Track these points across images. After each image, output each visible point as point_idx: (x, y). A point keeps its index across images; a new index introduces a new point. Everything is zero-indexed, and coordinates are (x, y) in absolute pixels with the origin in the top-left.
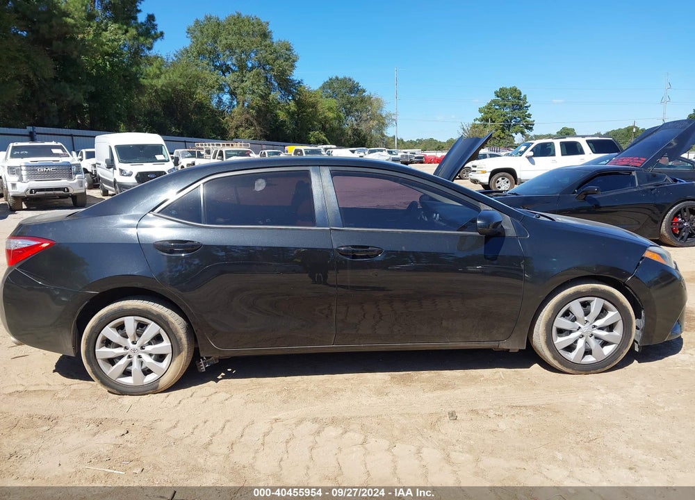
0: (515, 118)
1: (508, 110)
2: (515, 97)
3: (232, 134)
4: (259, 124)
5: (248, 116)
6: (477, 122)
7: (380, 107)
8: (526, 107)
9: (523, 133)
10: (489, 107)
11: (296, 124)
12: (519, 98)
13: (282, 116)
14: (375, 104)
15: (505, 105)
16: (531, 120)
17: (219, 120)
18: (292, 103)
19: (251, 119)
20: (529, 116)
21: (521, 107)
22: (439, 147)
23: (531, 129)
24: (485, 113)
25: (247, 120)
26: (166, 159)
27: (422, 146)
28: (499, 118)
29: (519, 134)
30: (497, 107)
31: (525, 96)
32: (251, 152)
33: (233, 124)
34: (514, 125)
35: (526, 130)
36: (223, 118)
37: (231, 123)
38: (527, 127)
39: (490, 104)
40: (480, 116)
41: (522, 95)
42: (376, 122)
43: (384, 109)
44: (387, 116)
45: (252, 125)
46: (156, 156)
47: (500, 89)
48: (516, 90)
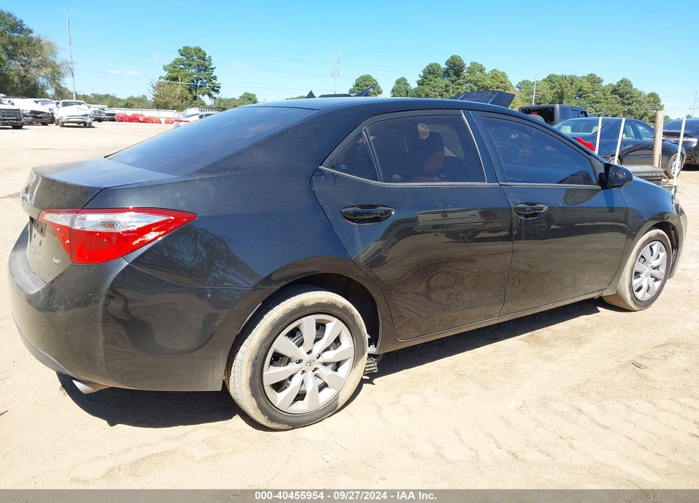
0: (201, 79)
1: (193, 70)
2: (200, 58)
6: (162, 80)
7: (53, 53)
8: (211, 69)
9: (210, 95)
10: (174, 66)
12: (204, 59)
14: (46, 48)
15: (190, 65)
16: (217, 82)
20: (215, 78)
21: (206, 69)
22: (127, 105)
23: (217, 91)
24: (170, 72)
27: (107, 101)
28: (185, 77)
29: (206, 96)
30: (182, 67)
31: (210, 57)
34: (201, 86)
35: (212, 93)
38: (213, 90)
39: (175, 62)
40: (165, 74)
41: (207, 56)
42: (49, 70)
43: (58, 56)
44: (63, 64)
47: (184, 47)
48: (200, 50)
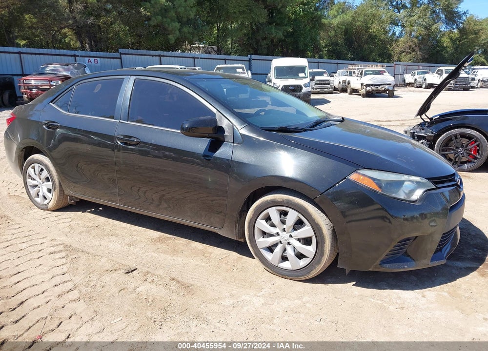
3: (396, 58)
4: (420, 49)
5: (411, 44)
11: (456, 49)
13: (446, 42)
17: (388, 48)
18: (456, 31)
19: (413, 46)
25: (410, 46)
26: (306, 76)
32: (385, 72)
33: (397, 50)
36: (391, 46)
37: (396, 49)
45: (414, 50)
46: (299, 74)
